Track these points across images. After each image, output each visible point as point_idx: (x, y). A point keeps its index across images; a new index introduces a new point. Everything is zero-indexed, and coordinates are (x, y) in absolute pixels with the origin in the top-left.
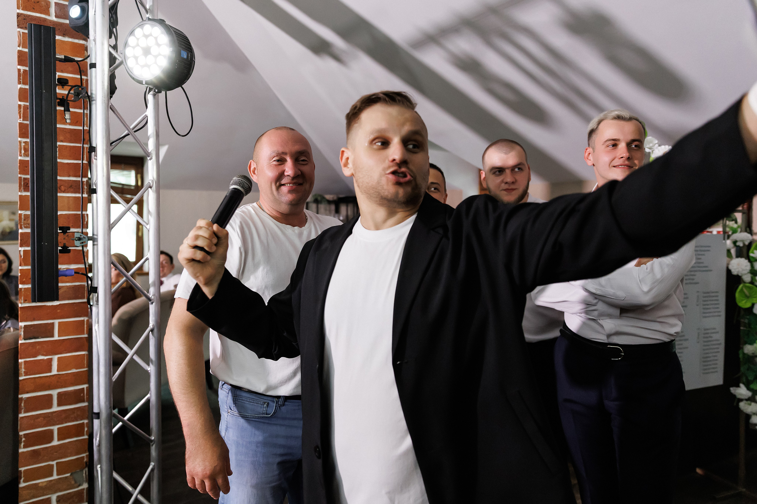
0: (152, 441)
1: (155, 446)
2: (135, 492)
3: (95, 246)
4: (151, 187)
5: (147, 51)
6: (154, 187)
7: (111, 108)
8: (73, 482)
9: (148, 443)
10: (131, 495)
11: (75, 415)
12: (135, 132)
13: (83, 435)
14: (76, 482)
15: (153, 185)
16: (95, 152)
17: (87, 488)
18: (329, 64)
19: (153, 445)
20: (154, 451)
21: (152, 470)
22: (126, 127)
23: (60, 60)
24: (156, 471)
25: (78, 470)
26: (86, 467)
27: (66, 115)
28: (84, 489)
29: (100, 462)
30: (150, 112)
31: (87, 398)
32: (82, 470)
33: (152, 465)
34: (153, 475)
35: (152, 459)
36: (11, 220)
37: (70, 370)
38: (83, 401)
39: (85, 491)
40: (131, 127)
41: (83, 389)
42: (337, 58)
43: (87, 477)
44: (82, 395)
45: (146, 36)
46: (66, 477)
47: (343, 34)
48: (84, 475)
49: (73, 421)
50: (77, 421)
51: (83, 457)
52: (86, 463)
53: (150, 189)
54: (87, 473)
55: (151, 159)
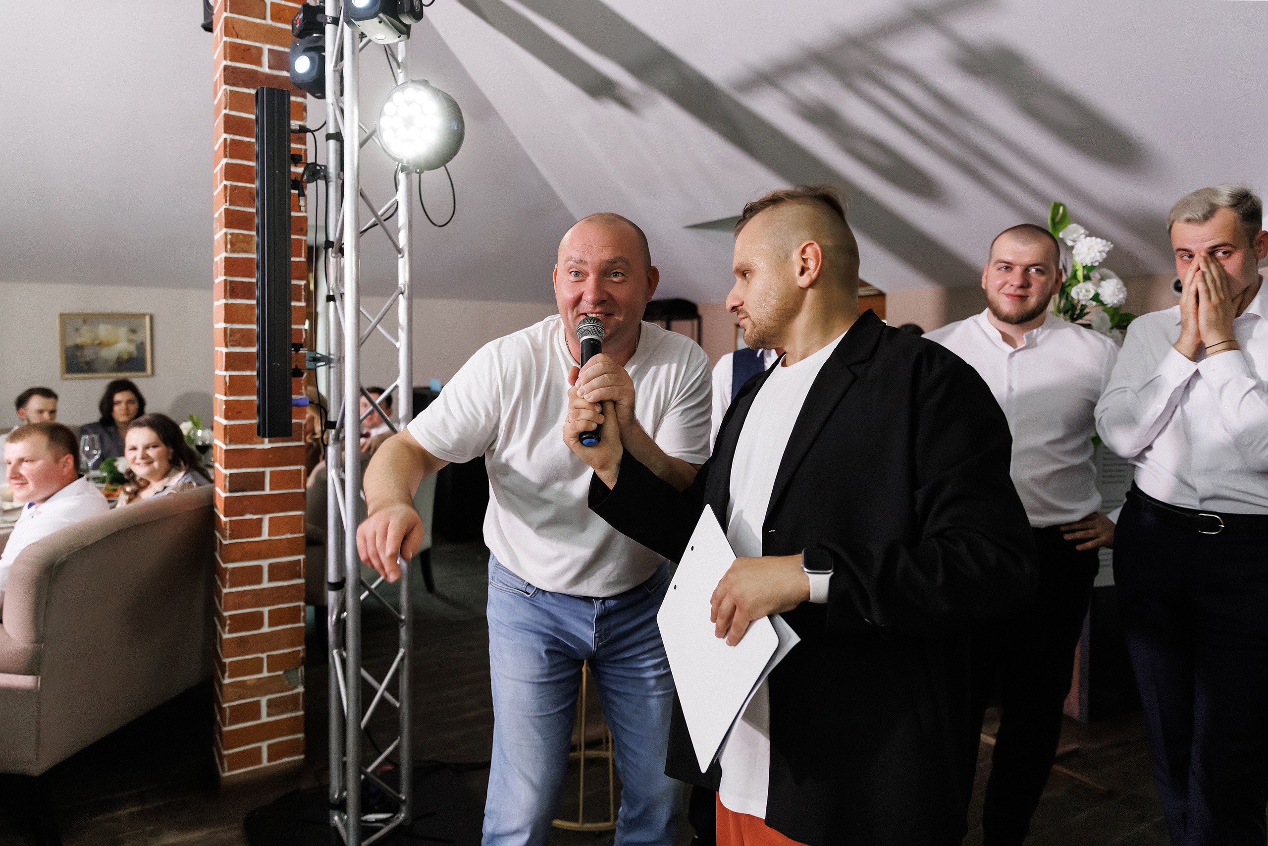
0: (402, 621)
1: (408, 628)
2: (380, 688)
3: (332, 370)
4: (402, 293)
5: (409, 122)
6: (406, 293)
7: (361, 194)
8: (287, 683)
9: (396, 623)
10: (376, 692)
11: (290, 594)
12: (385, 220)
13: (299, 622)
14: (290, 683)
15: (405, 290)
16: (333, 248)
17: (303, 692)
18: (612, 111)
19: (402, 626)
20: (404, 634)
21: (402, 659)
22: (375, 214)
23: (294, 131)
24: (406, 661)
25: (292, 668)
26: (300, 665)
27: (301, 201)
28: (298, 694)
30: (401, 196)
31: (304, 573)
32: (297, 669)
33: (402, 651)
34: (403, 663)
35: (401, 644)
36: (130, 341)
37: (284, 534)
38: (299, 577)
39: (301, 697)
40: (380, 213)
41: (299, 560)
42: (624, 103)
43: (303, 678)
44: (298, 568)
45: (409, 103)
46: (279, 676)
47: (637, 70)
48: (300, 675)
49: (287, 602)
50: (292, 602)
51: (299, 651)
52: (303, 658)
53: (401, 295)
54: (303, 673)
55: (402, 257)
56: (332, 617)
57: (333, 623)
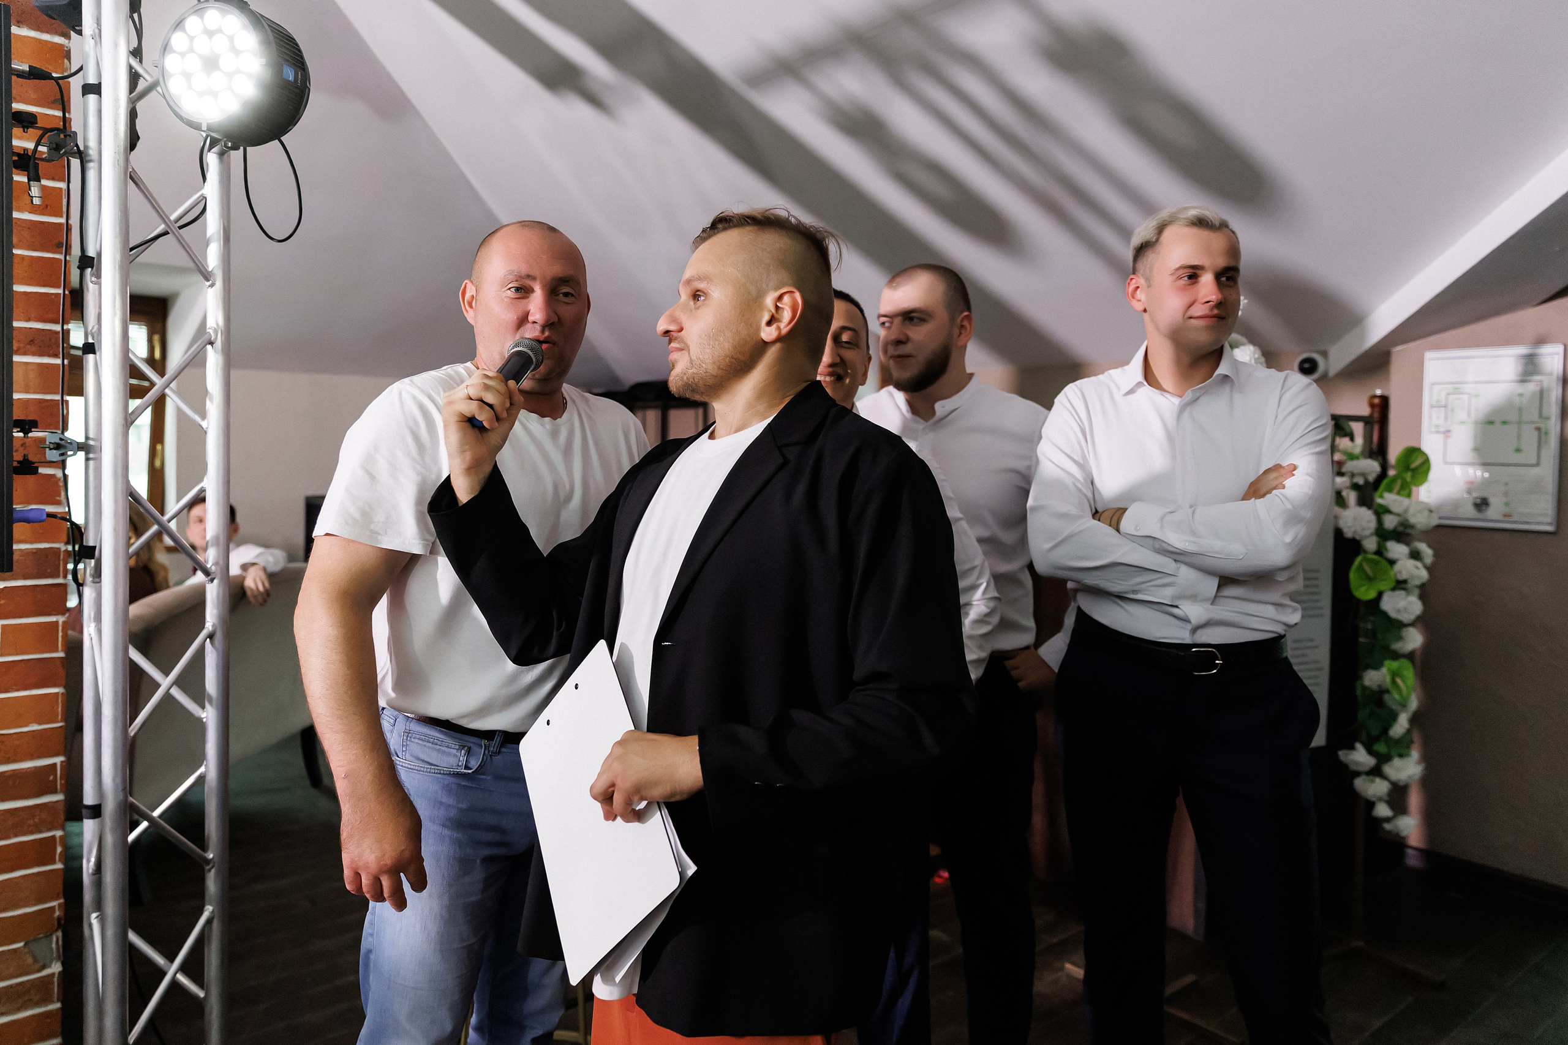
0: (208, 862)
1: (217, 874)
2: (170, 968)
3: (91, 463)
4: (211, 343)
5: (211, 64)
6: (219, 344)
7: (131, 178)
8: (30, 960)
9: (198, 868)
10: (163, 974)
11: (36, 820)
12: (181, 227)
13: (53, 862)
14: (35, 960)
15: (216, 338)
16: (92, 268)
17: (60, 973)
18: (577, 111)
19: (210, 870)
20: (212, 883)
21: (209, 922)
22: (163, 217)
23: (21, 75)
24: (216, 924)
25: (41, 936)
26: (56, 930)
27: (32, 188)
28: (53, 974)
29: (99, 906)
30: (211, 190)
31: (61, 784)
32: (49, 936)
33: (208, 910)
34: (211, 929)
35: (207, 898)
37: (26, 726)
38: (54, 791)
39: (56, 979)
40: (173, 217)
41: (55, 765)
42: (594, 100)
43: (61, 950)
44: (51, 778)
45: (210, 34)
46: (15, 950)
47: (608, 50)
48: (54, 945)
49: (32, 833)
50: (41, 832)
51: (52, 909)
52: (59, 919)
53: (209, 347)
54: (60, 942)
55: (212, 286)
56: (89, 861)
57: (91, 871)
